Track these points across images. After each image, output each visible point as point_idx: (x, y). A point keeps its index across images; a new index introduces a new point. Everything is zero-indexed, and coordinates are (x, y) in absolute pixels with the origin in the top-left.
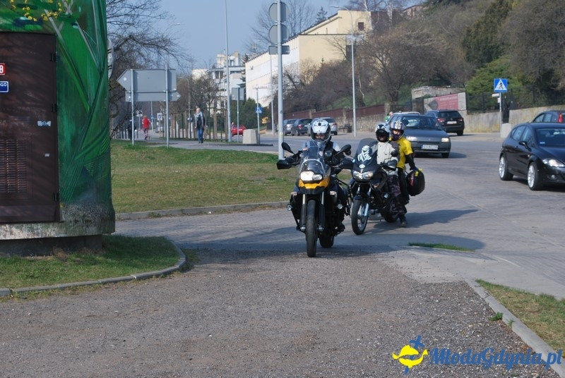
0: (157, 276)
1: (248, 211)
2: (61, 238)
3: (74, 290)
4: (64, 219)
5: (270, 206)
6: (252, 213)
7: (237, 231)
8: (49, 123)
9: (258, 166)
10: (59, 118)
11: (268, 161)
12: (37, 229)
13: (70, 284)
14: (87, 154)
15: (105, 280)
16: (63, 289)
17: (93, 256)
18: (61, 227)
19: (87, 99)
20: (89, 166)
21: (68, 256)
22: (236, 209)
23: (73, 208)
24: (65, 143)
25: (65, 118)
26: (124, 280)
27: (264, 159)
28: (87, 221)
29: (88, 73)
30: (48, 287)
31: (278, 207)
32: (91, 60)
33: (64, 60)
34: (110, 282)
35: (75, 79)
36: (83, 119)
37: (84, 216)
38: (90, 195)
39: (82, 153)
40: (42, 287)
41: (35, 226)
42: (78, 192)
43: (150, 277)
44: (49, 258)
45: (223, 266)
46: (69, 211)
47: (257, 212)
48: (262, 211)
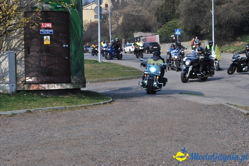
0: (108, 103)
1: (103, 82)
2: (71, 89)
3: (85, 107)
4: (72, 82)
5: (111, 80)
6: (105, 83)
7: (104, 89)
8: (67, 46)
9: (93, 65)
10: (70, 43)
11: (94, 63)
12: (64, 85)
13: (83, 105)
14: (79, 57)
15: (94, 104)
16: (81, 107)
17: (82, 96)
18: (71, 85)
19: (79, 37)
20: (80, 62)
21: (74, 96)
22: (98, 81)
23: (75, 78)
24: (72, 54)
25: (72, 44)
26: (99, 104)
27: (92, 62)
28: (80, 83)
29: (79, 27)
30: (76, 106)
31: (115, 80)
32: (80, 22)
33: (72, 22)
34: (95, 105)
35: (75, 29)
36: (78, 44)
37: (79, 81)
38: (80, 73)
39: (78, 57)
40: (75, 106)
41: (63, 84)
42: (77, 71)
43: (106, 103)
44: (68, 96)
45: (123, 100)
46: (74, 79)
47: (107, 82)
48: (109, 82)
